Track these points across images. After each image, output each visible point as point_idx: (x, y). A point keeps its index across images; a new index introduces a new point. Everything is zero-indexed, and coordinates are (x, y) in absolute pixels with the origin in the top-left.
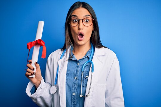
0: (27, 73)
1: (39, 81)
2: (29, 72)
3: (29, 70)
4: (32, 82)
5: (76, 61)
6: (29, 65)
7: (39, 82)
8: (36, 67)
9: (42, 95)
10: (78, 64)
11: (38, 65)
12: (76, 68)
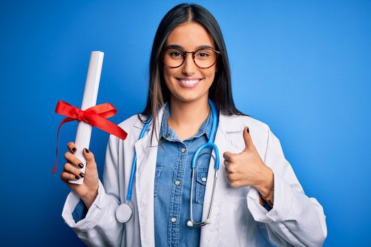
0: (66, 175)
1: (92, 190)
2: (69, 172)
3: (68, 166)
4: (76, 193)
5: (177, 144)
6: (68, 155)
7: (93, 193)
8: (86, 159)
9: (101, 224)
10: (183, 150)
11: (91, 155)
12: (178, 160)
